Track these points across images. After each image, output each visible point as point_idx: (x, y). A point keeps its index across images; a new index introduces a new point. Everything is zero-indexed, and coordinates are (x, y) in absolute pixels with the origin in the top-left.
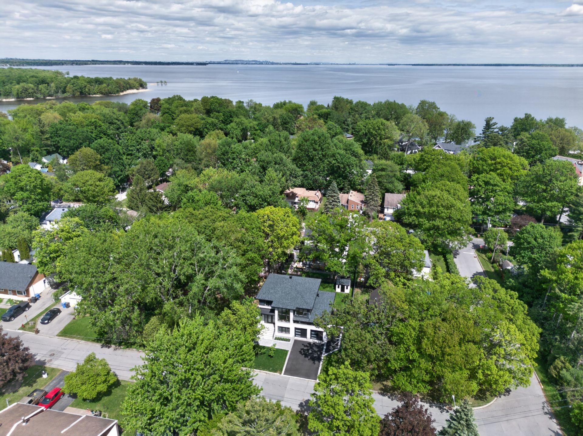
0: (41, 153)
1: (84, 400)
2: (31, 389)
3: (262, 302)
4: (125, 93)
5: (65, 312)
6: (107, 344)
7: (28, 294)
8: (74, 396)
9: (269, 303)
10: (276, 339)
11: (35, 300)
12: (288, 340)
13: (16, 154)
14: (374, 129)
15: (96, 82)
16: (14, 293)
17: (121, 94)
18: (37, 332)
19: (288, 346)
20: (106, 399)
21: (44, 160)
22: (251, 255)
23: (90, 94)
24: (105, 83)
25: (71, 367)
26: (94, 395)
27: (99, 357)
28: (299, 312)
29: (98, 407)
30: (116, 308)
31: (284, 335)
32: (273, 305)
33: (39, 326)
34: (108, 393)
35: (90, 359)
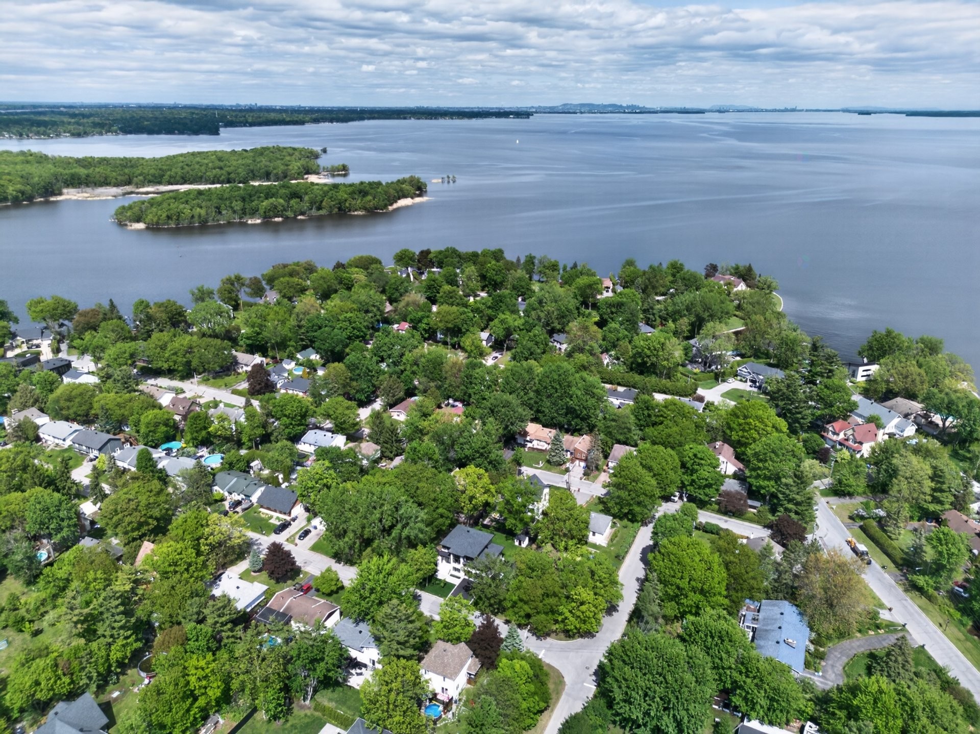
0: (296, 348)
1: (323, 593)
2: (294, 583)
3: (444, 547)
4: (395, 206)
5: (314, 532)
6: (339, 561)
7: (290, 515)
8: (318, 590)
9: (448, 548)
10: (452, 575)
11: (294, 520)
12: (459, 578)
13: (273, 348)
14: (649, 349)
15: (360, 193)
16: (281, 512)
17: (390, 208)
18: (296, 545)
19: (457, 582)
20: (335, 596)
21: (299, 356)
22: (440, 510)
23: (350, 211)
24: (371, 194)
25: (317, 573)
26: (328, 591)
27: (334, 569)
28: (468, 558)
29: (331, 599)
30: (346, 539)
31: (456, 573)
32: (450, 551)
33: (297, 541)
34: (337, 592)
35: (329, 570)
